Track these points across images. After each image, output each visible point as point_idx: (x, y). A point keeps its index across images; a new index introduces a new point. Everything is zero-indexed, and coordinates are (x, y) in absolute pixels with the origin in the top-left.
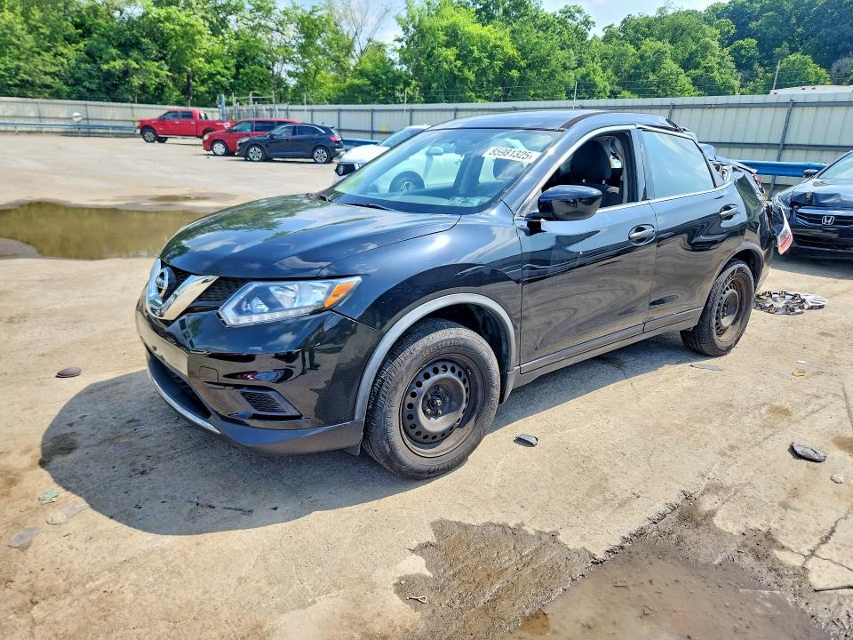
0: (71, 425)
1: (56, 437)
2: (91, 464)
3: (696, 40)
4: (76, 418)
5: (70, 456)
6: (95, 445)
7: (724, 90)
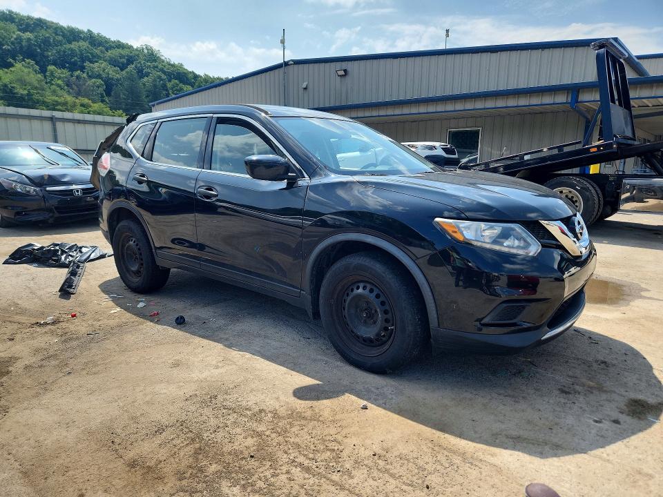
0: (616, 422)
1: (639, 418)
2: (632, 384)
4: (606, 425)
5: (640, 397)
6: (615, 392)
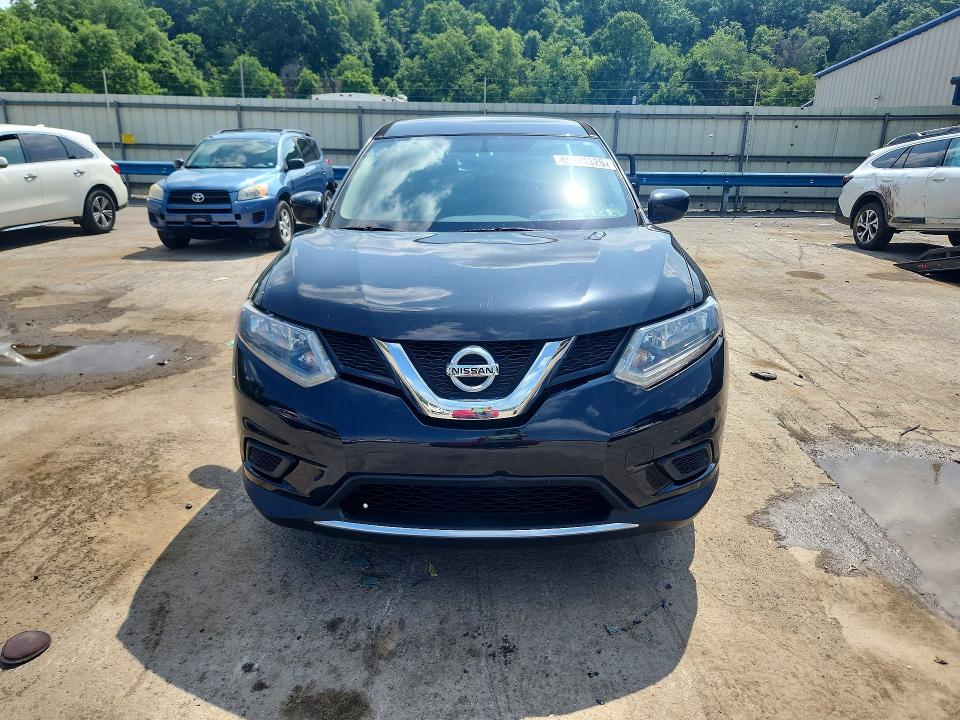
3: (141, 30)
7: (190, 90)
